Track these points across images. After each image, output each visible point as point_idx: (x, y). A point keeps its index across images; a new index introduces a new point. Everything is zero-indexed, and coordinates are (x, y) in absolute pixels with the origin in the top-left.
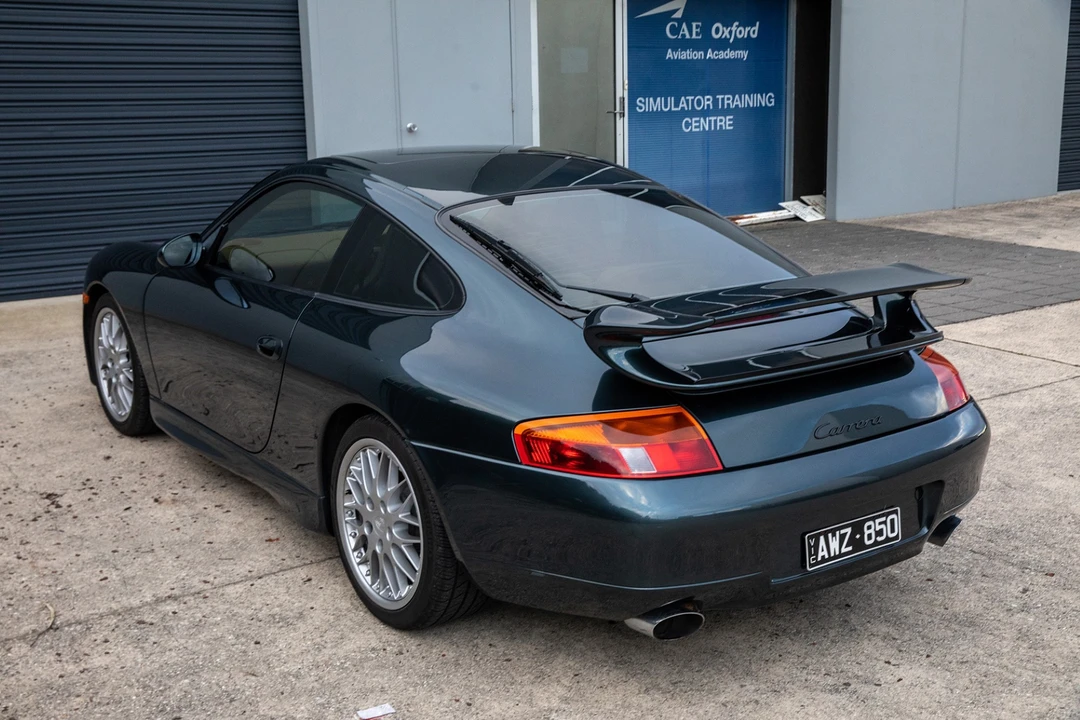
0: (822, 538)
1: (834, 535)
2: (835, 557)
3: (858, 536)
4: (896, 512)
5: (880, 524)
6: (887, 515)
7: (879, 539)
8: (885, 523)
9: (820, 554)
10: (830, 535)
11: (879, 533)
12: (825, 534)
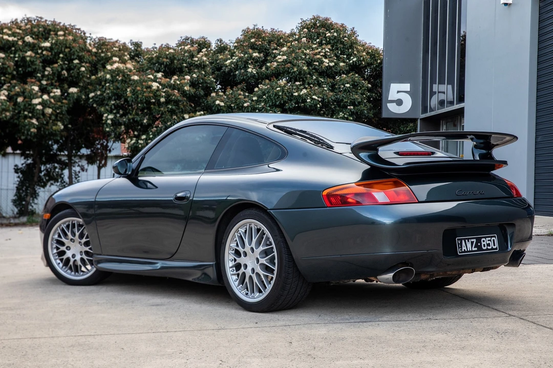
0: (463, 241)
1: (468, 241)
2: (470, 251)
3: (479, 244)
4: (495, 237)
5: (488, 240)
6: (491, 237)
7: (489, 247)
8: (490, 240)
9: (463, 248)
10: (467, 240)
11: (488, 245)
12: (465, 239)
